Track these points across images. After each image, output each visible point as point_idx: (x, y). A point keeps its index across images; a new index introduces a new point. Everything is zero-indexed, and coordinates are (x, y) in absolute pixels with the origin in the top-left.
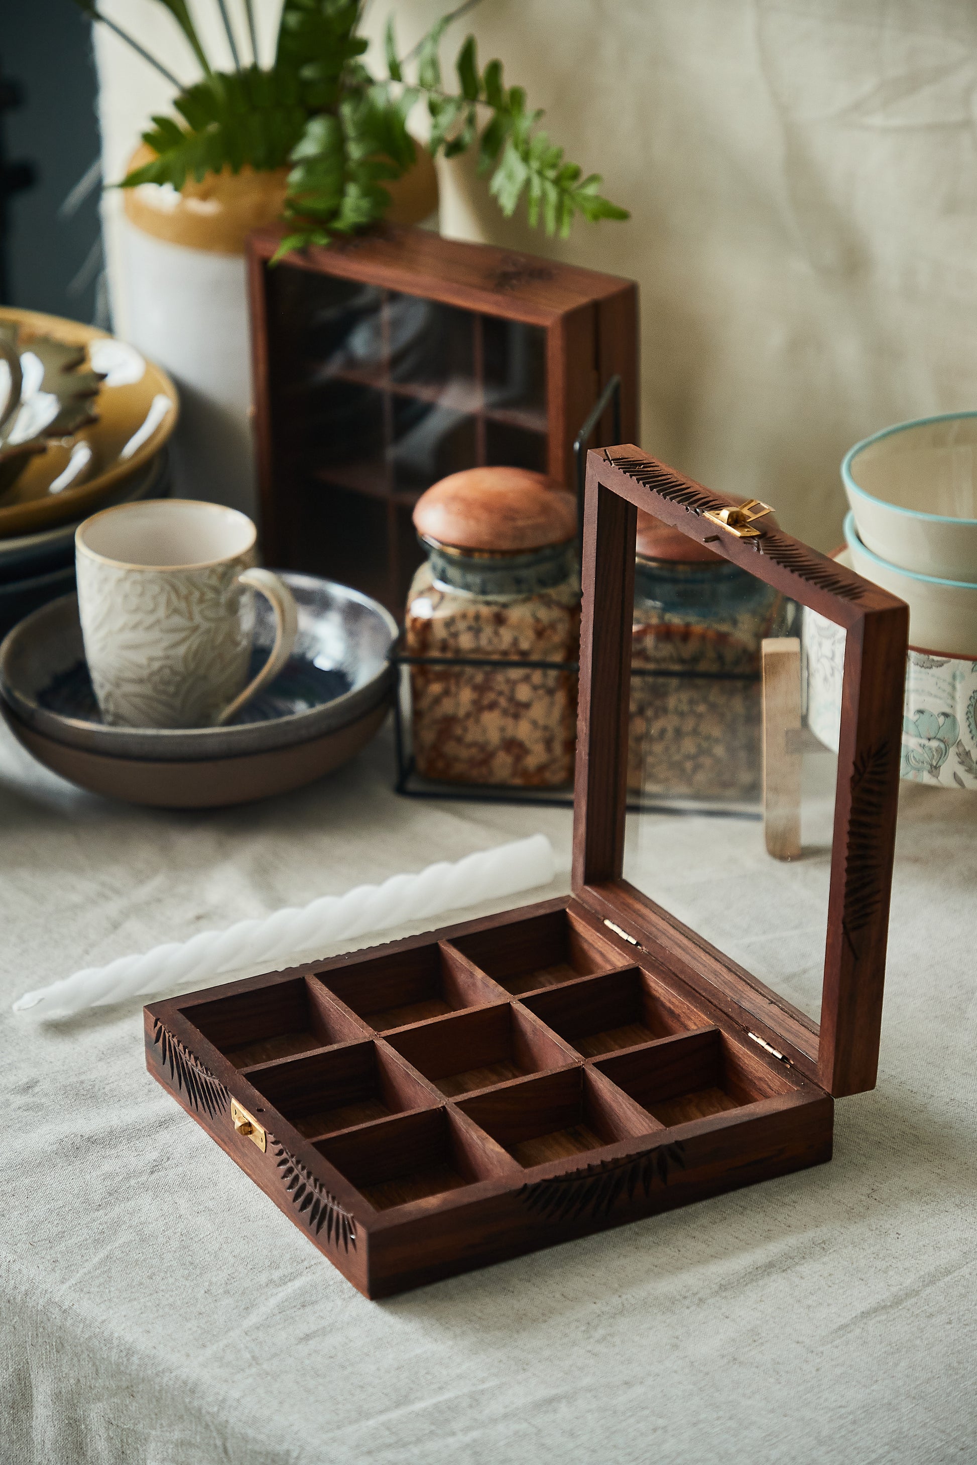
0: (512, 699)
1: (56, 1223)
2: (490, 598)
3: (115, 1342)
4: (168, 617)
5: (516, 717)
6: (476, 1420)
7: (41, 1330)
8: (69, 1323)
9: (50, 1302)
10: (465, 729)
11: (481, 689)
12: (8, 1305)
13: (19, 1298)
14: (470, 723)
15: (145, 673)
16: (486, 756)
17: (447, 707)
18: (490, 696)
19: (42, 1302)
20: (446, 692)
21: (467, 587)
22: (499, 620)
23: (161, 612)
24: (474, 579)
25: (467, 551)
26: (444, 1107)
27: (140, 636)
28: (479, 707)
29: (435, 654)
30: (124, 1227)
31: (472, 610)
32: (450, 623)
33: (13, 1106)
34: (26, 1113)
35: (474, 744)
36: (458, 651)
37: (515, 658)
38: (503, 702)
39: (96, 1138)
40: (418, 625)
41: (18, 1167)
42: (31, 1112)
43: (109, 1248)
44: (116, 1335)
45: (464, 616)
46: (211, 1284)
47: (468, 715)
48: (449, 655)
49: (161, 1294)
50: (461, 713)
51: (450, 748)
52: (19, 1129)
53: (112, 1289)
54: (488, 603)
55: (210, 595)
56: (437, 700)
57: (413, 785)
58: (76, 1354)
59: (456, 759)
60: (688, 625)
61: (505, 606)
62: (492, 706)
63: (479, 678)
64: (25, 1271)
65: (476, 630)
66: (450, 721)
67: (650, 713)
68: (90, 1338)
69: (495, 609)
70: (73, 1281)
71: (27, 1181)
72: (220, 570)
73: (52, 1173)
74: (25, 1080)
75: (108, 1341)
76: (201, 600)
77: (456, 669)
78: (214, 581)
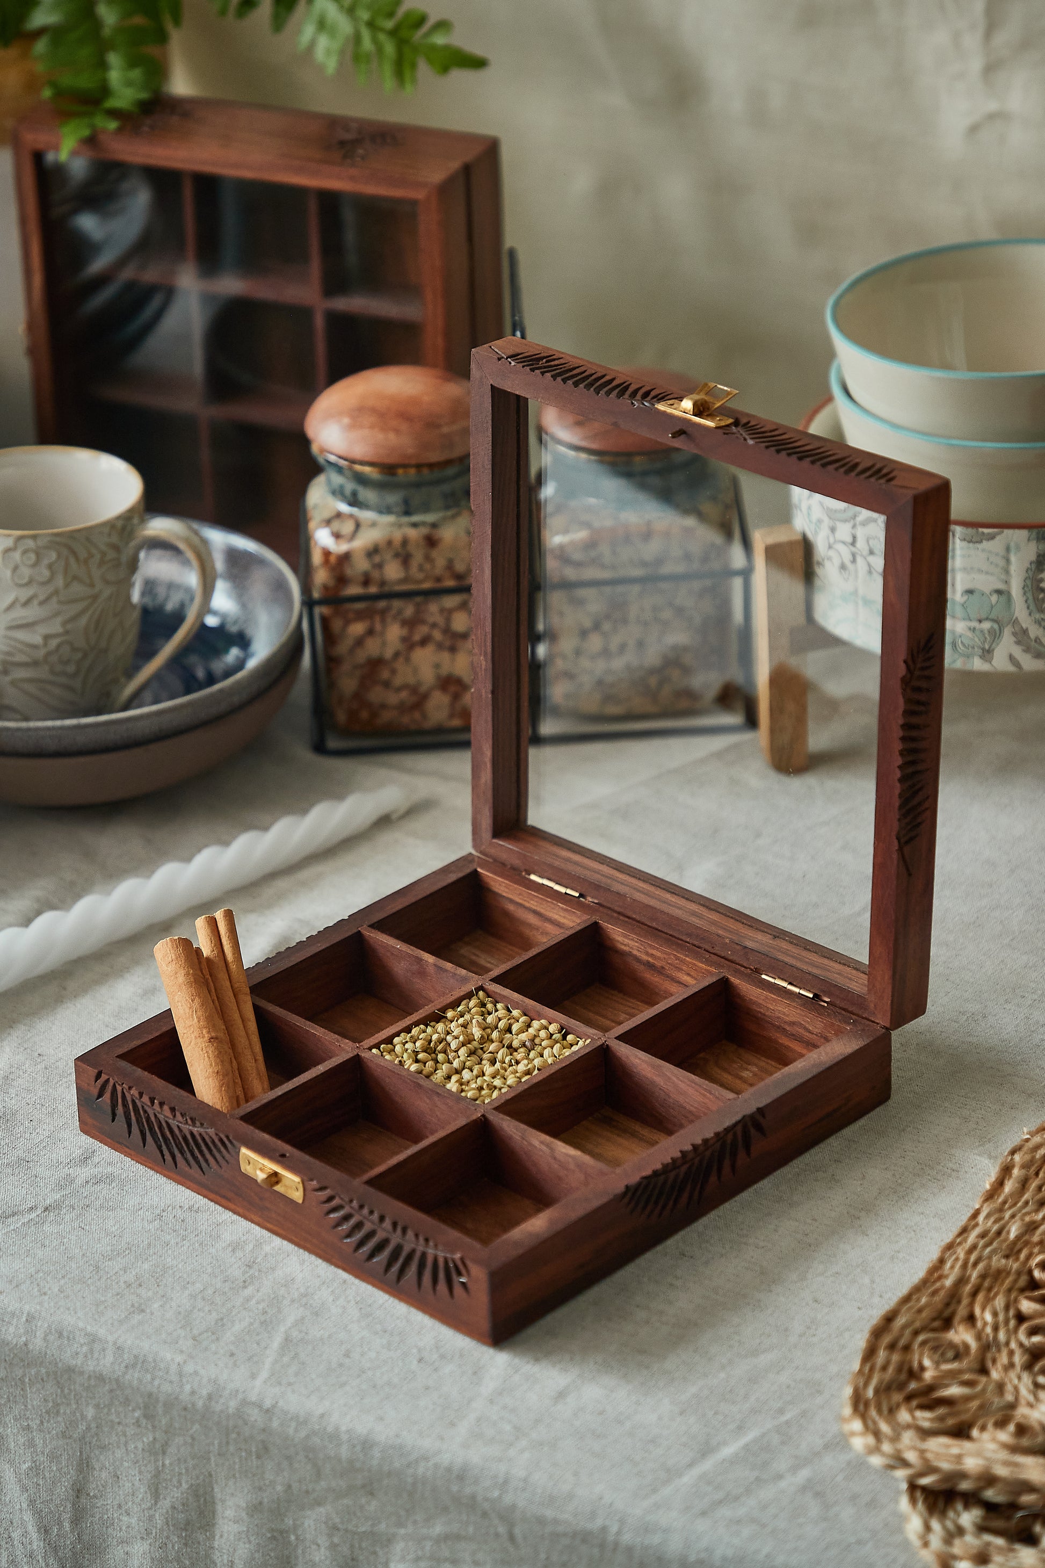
0: (447, 631)
1: (207, 1309)
2: (416, 518)
3: (345, 1437)
4: (67, 586)
5: (453, 649)
6: (796, 1457)
7: (234, 1436)
8: (275, 1424)
9: (244, 1402)
10: (394, 672)
11: (410, 624)
12: (183, 1413)
13: (200, 1404)
14: (400, 665)
15: (41, 653)
16: (420, 700)
17: (372, 648)
18: (422, 630)
19: (233, 1404)
20: (370, 632)
21: (388, 510)
22: (431, 542)
23: (60, 582)
24: (393, 498)
25: (389, 469)
26: (483, 1116)
27: (32, 613)
28: (409, 644)
29: (354, 590)
30: (286, 1302)
31: (398, 536)
32: (373, 552)
33: (79, 1181)
34: (98, 1188)
35: (405, 687)
36: (383, 583)
37: (450, 583)
38: (437, 635)
39: (197, 1206)
40: (333, 559)
41: (127, 1253)
42: (102, 1185)
43: (282, 1329)
44: (344, 1428)
45: (390, 543)
46: (419, 1350)
47: (397, 655)
48: (373, 590)
49: (370, 1373)
50: (388, 654)
51: (376, 695)
52: (102, 1207)
53: (314, 1376)
54: (415, 525)
55: (111, 554)
56: (359, 642)
57: (333, 743)
58: (288, 1458)
59: (383, 706)
60: (649, 523)
61: (434, 526)
62: (424, 642)
63: (409, 610)
64: (202, 1372)
65: (405, 558)
66: (376, 664)
67: (607, 626)
68: (308, 1437)
69: (424, 531)
70: (264, 1374)
71: (146, 1266)
72: (120, 524)
73: (170, 1252)
74: (78, 1152)
75: (334, 1437)
76: (102, 563)
77: (382, 604)
78: (115, 539)
